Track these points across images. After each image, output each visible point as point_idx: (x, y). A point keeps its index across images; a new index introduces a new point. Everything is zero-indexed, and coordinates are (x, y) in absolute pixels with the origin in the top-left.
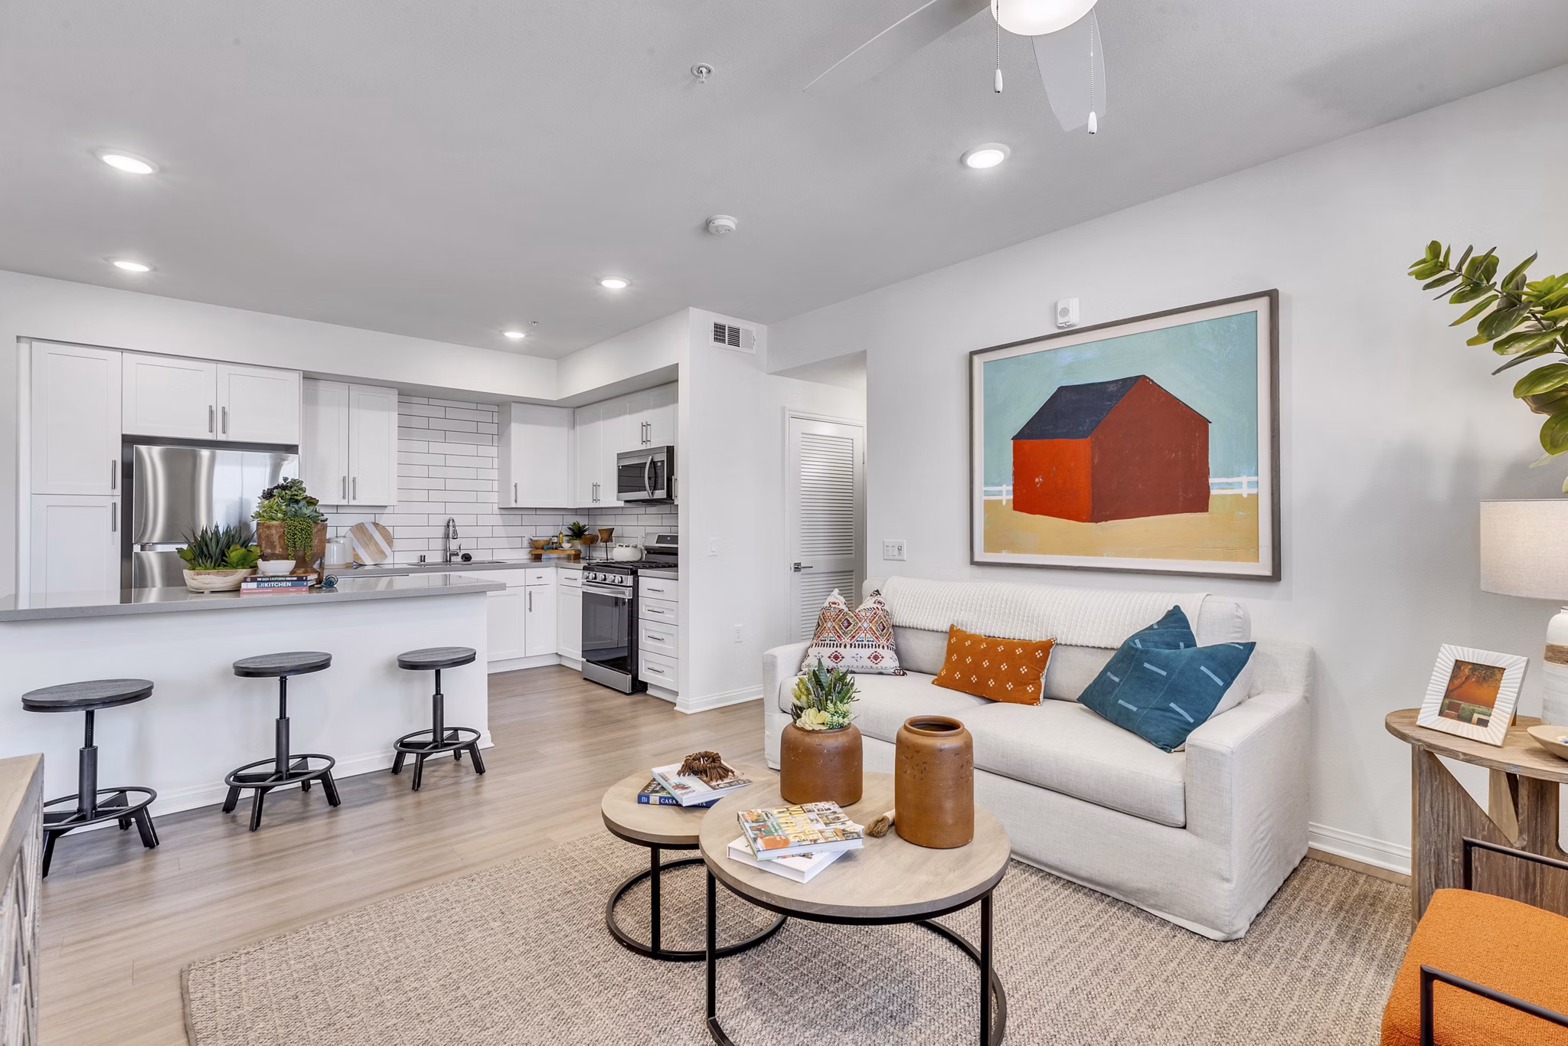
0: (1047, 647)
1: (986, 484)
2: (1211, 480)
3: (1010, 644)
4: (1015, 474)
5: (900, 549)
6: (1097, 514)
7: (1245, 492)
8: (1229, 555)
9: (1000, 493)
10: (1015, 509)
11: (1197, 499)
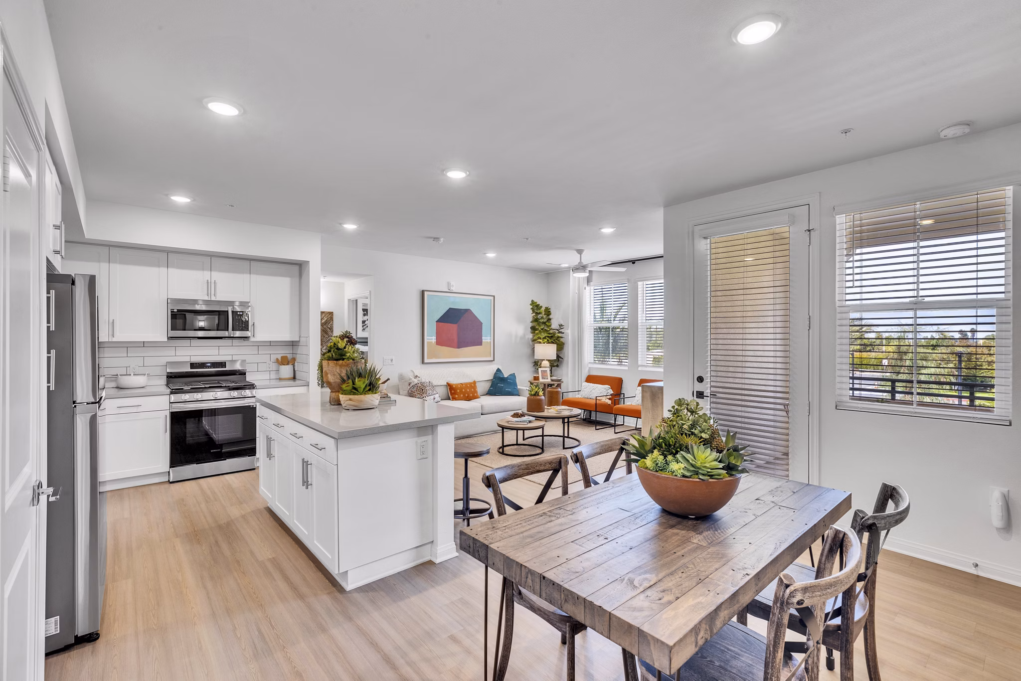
0: (475, 382)
1: (427, 336)
2: (483, 338)
3: (466, 384)
4: (436, 333)
5: (392, 360)
6: (459, 346)
7: (489, 341)
8: (486, 357)
9: (432, 339)
10: (437, 344)
11: (480, 343)
